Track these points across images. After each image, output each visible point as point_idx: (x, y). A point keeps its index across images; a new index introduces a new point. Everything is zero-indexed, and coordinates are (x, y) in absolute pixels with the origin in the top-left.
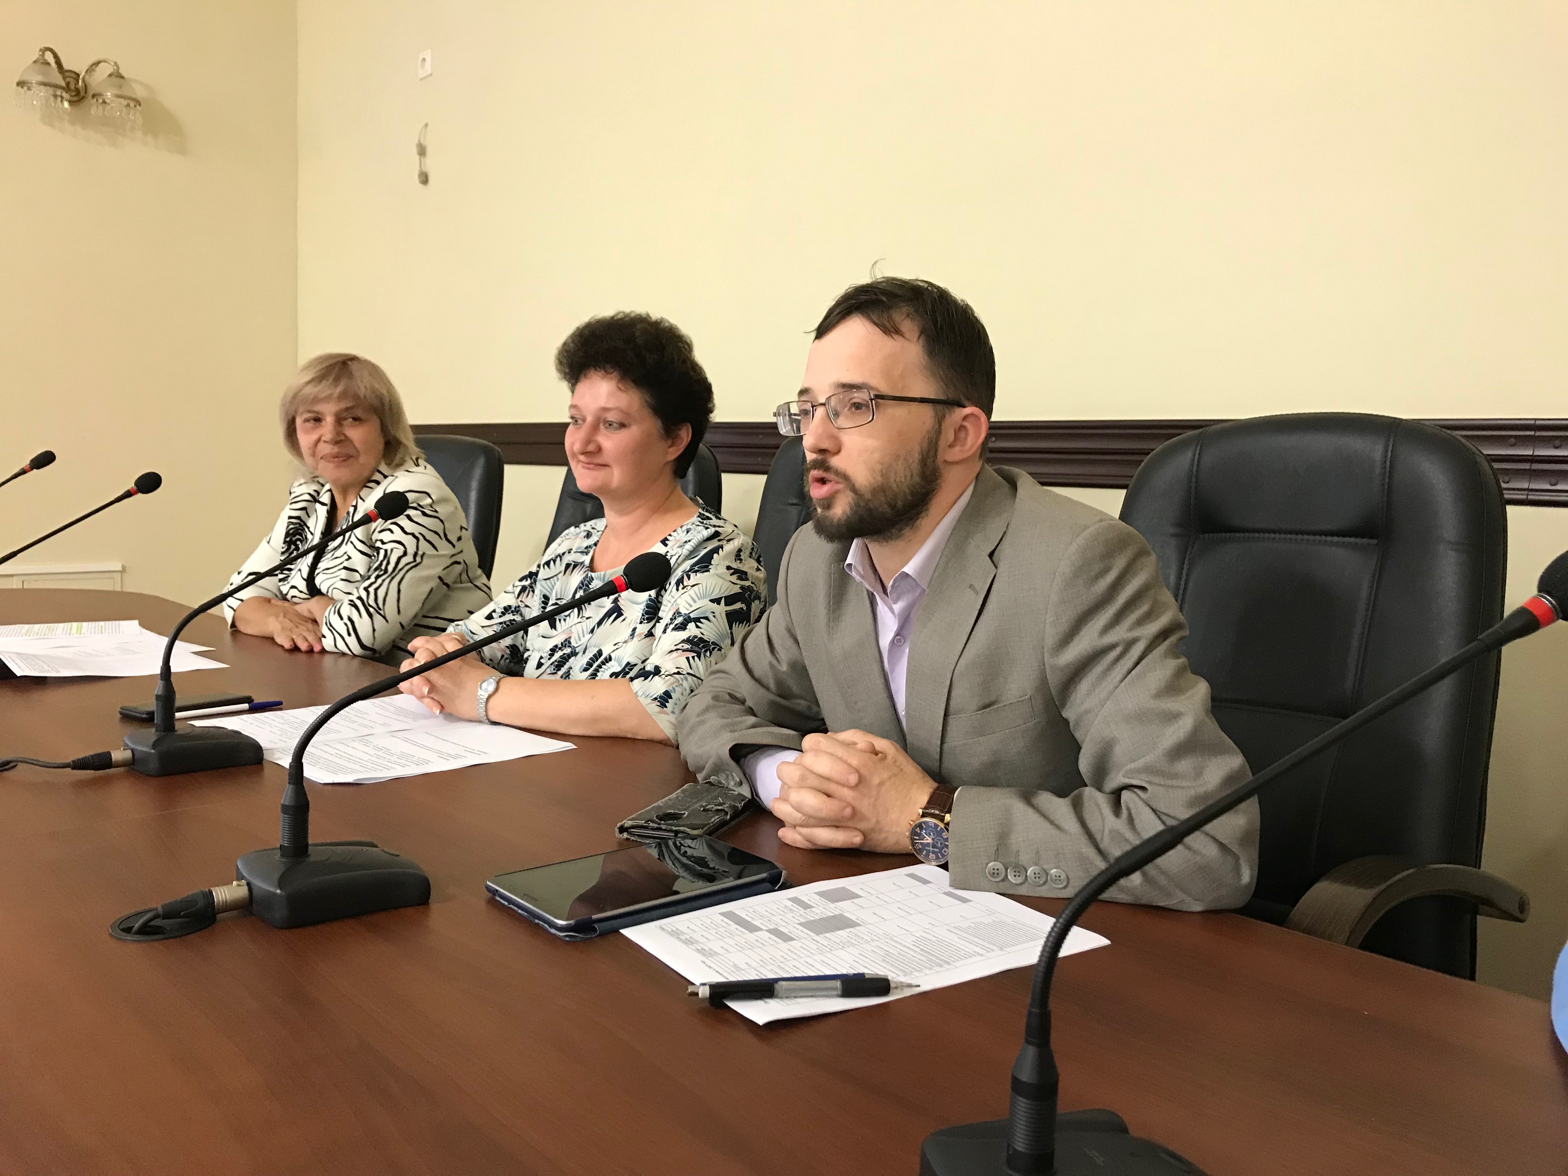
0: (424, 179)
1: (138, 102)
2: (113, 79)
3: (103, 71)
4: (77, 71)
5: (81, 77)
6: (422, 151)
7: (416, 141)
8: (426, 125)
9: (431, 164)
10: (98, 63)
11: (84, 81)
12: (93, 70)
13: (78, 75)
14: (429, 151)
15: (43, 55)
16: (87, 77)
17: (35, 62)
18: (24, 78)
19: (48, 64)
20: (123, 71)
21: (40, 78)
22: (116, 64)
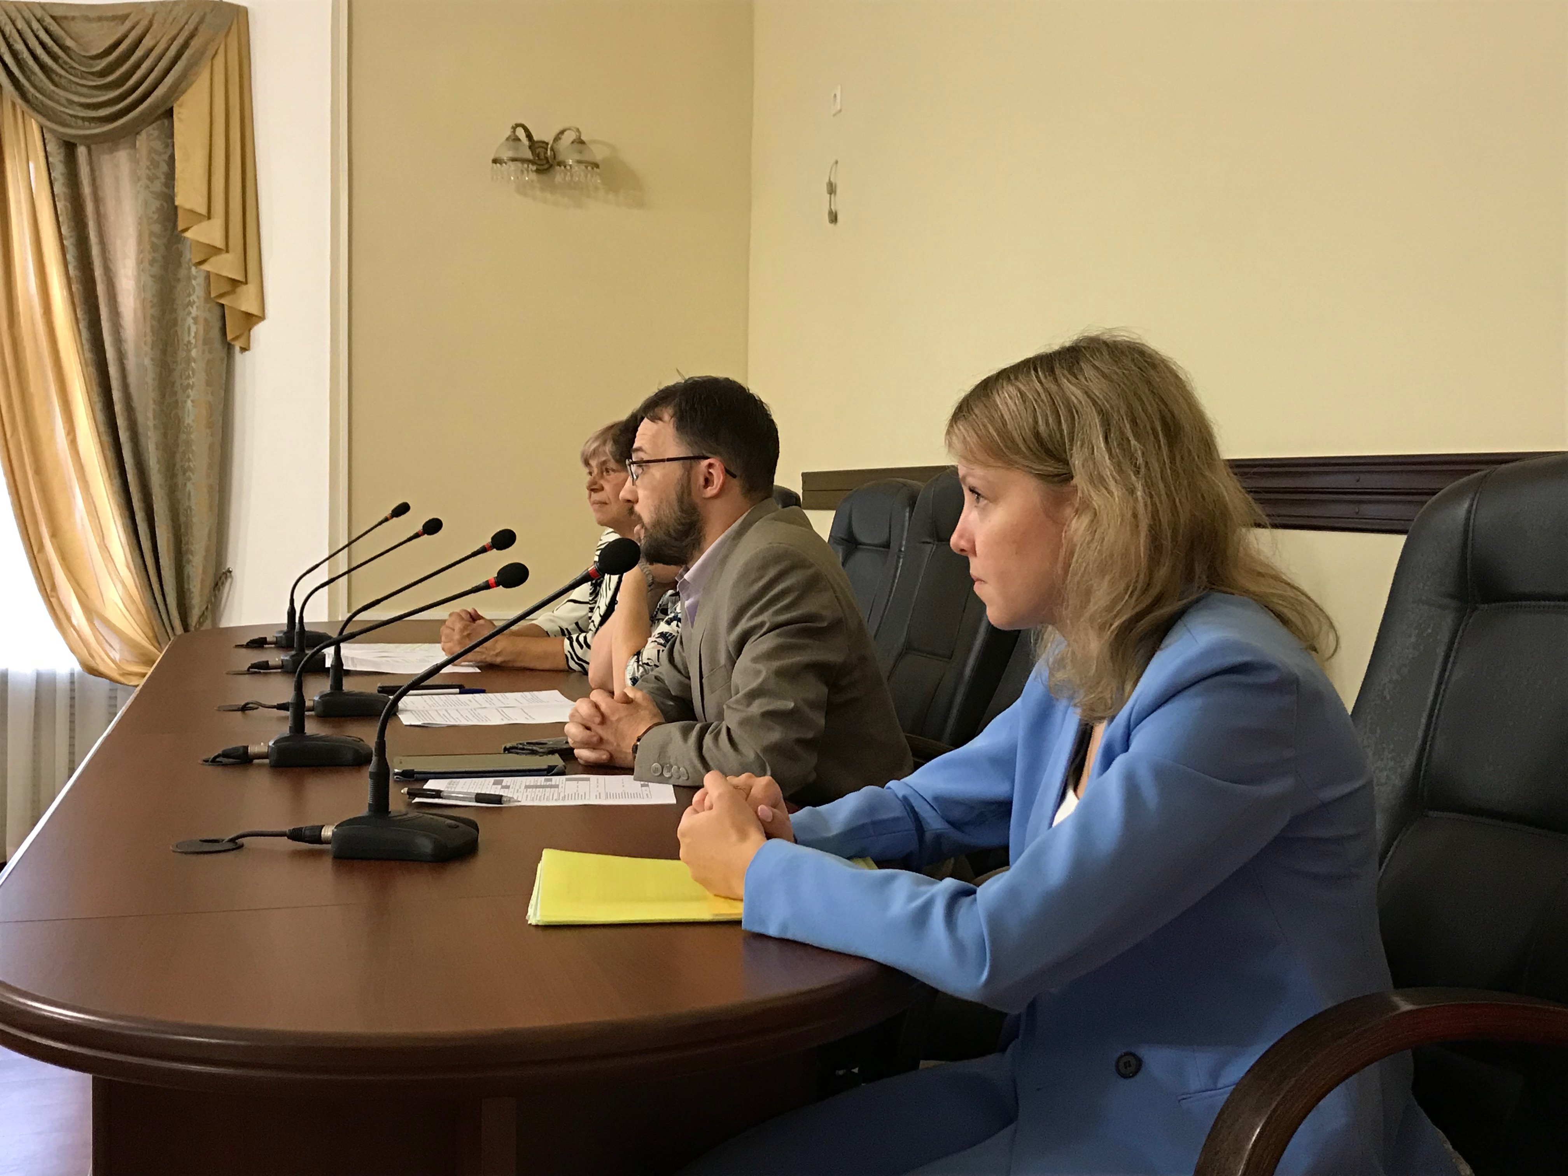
0: (834, 218)
1: (597, 166)
2: (576, 145)
3: (569, 137)
4: (546, 140)
5: (549, 146)
6: (832, 189)
7: (827, 180)
8: (837, 162)
9: (840, 203)
10: (562, 132)
11: (552, 149)
12: (560, 139)
13: (547, 144)
14: (838, 191)
15: (514, 132)
16: (555, 145)
17: (507, 139)
18: (497, 156)
19: (519, 140)
20: (583, 138)
21: (511, 154)
22: (578, 130)
